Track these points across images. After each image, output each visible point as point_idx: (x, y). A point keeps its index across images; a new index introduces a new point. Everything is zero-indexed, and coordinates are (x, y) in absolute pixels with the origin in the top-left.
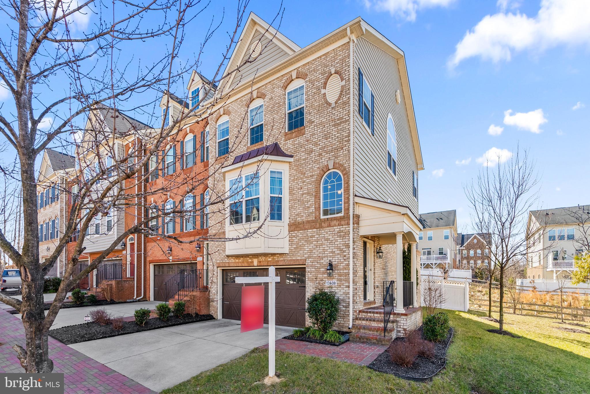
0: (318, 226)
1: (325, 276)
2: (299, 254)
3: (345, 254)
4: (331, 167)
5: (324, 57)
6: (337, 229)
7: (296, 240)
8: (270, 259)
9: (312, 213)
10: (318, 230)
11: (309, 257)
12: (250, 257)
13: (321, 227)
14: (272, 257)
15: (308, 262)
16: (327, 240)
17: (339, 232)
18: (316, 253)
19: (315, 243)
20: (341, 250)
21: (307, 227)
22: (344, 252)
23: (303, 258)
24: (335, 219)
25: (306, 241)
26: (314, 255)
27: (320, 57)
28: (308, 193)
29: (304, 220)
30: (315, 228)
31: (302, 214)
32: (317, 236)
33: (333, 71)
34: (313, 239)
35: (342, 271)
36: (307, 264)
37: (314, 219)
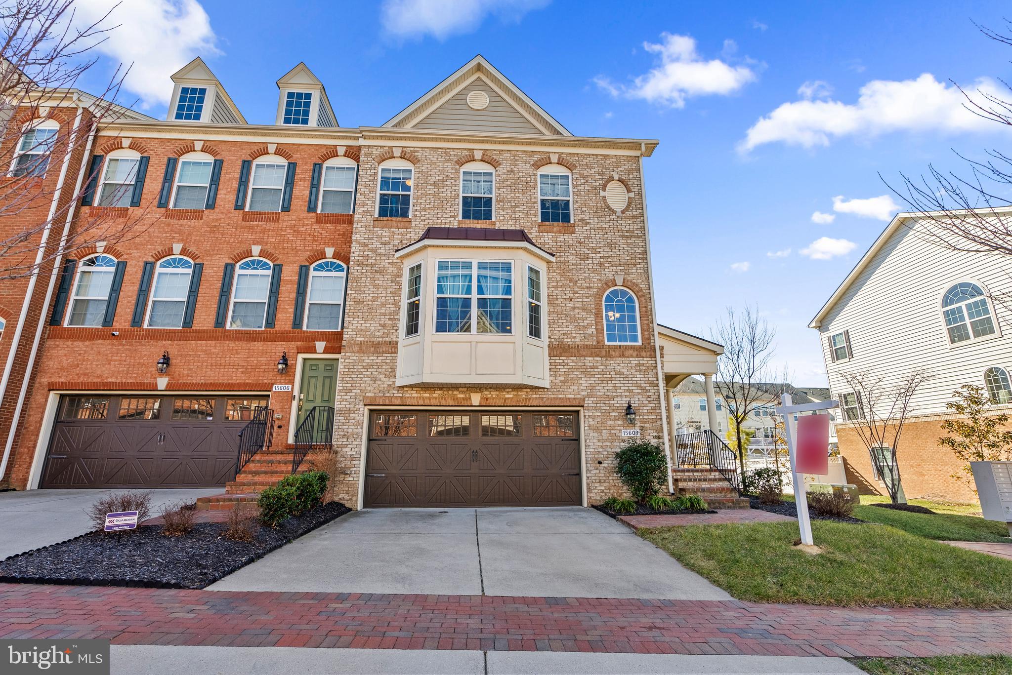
0: (604, 353)
1: (619, 422)
2: (570, 391)
3: (648, 394)
4: (619, 281)
5: (601, 157)
6: (634, 361)
7: (564, 370)
8: (511, 396)
9: (592, 335)
10: (604, 359)
11: (589, 396)
12: (460, 389)
13: (608, 355)
14: (513, 393)
15: (588, 402)
16: (620, 373)
17: (639, 365)
18: (601, 391)
19: (599, 376)
20: (643, 389)
21: (584, 353)
22: (648, 391)
23: (579, 396)
24: (632, 347)
25: (582, 373)
26: (598, 393)
27: (597, 155)
28: (583, 309)
29: (578, 343)
30: (598, 356)
31: (573, 335)
32: (603, 367)
33: (616, 177)
34: (596, 370)
35: (645, 417)
36: (586, 405)
37: (594, 343)
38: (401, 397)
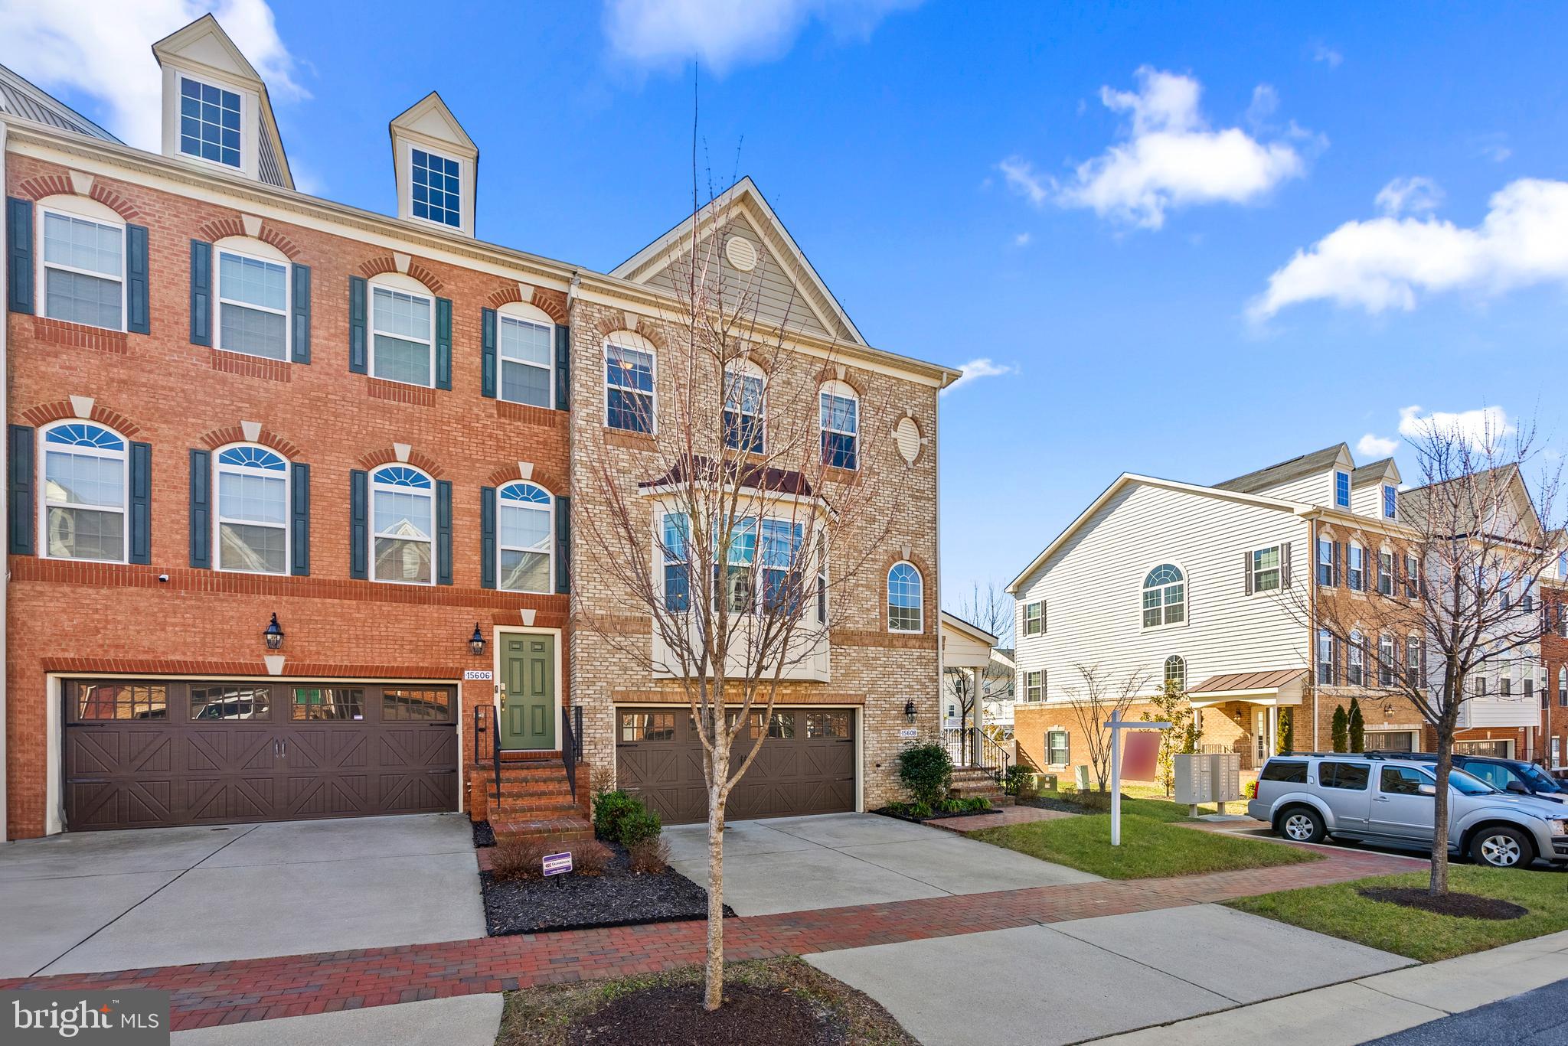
0: (887, 643)
1: (898, 722)
2: (851, 686)
3: (927, 690)
4: (906, 556)
5: (894, 381)
6: (916, 653)
7: (846, 661)
8: (789, 692)
9: (874, 620)
10: (886, 649)
11: (870, 692)
12: (731, 683)
13: (891, 646)
14: (791, 688)
15: (869, 700)
16: (901, 667)
17: (920, 657)
18: (882, 686)
19: (881, 669)
20: (923, 684)
21: (867, 642)
22: (927, 687)
23: (860, 692)
24: (915, 637)
25: (864, 665)
26: (879, 689)
27: (889, 377)
28: (868, 587)
29: (861, 630)
30: (881, 646)
31: (856, 619)
32: (885, 659)
33: (910, 413)
34: (878, 662)
35: (923, 715)
36: (867, 702)
37: (878, 630)
38: (661, 692)
